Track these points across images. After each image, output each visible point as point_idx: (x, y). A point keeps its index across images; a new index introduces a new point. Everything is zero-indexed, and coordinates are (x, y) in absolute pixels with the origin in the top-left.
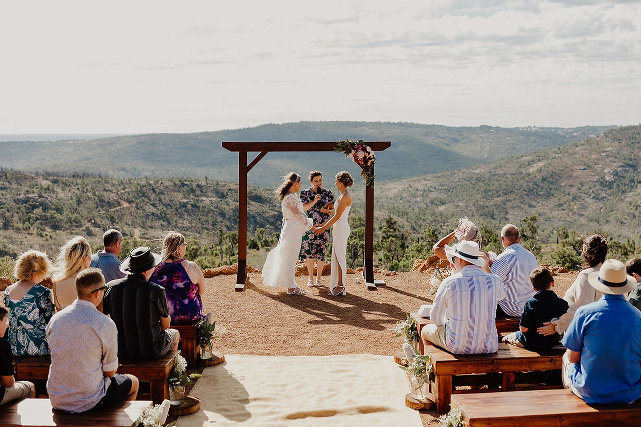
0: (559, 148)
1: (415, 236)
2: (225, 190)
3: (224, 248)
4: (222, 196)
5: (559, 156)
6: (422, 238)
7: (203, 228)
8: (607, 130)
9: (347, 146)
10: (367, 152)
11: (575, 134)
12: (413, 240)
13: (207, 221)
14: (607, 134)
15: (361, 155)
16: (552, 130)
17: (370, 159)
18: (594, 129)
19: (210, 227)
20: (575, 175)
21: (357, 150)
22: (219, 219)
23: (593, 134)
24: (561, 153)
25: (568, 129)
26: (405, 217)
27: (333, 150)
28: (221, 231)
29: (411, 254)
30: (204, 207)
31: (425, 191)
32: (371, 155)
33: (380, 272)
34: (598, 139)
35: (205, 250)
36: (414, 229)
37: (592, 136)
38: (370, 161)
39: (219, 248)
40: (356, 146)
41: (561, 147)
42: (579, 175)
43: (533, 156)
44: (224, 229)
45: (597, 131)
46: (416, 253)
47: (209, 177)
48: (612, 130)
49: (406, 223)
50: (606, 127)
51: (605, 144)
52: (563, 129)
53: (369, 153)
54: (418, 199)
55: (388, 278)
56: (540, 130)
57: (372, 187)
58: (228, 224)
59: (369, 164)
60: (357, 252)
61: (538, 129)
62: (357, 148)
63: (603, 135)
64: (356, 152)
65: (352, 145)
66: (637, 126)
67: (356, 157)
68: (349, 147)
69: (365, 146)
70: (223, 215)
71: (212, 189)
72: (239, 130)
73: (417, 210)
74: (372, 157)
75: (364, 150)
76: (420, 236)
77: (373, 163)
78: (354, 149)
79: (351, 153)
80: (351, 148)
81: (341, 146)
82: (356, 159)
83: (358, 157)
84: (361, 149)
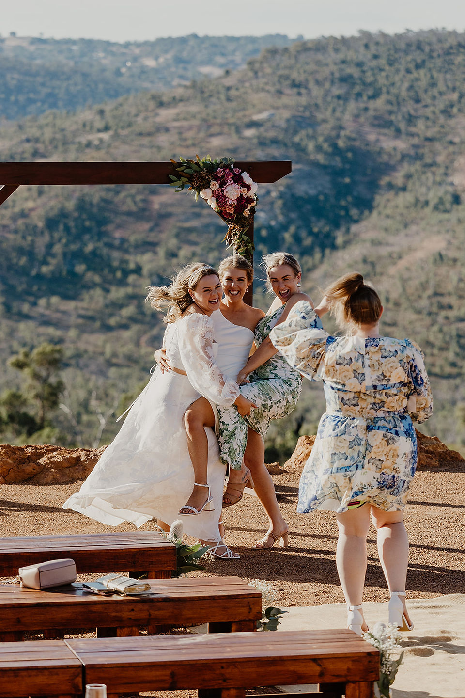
0: (101, 112)
5: (101, 140)
8: (256, 51)
9: (199, 172)
10: (244, 185)
11: (150, 63)
14: (257, 66)
15: (232, 192)
16: (75, 48)
17: (249, 201)
18: (214, 46)
20: (156, 206)
21: (222, 181)
23: (209, 62)
24: (106, 129)
25: (127, 45)
27: (168, 181)
32: (251, 194)
34: (228, 82)
37: (206, 70)
38: (250, 207)
40: (220, 173)
41: (108, 108)
42: (172, 205)
43: (16, 140)
45: (223, 55)
48: (274, 52)
50: (252, 40)
51: (256, 98)
52: (108, 43)
53: (249, 188)
56: (32, 48)
59: (247, 213)
61: (25, 44)
62: (223, 177)
63: (244, 67)
64: (220, 186)
65: (211, 168)
66: (353, 38)
67: (220, 199)
68: (203, 173)
69: (237, 171)
74: (254, 197)
75: (238, 180)
77: (254, 211)
78: (216, 179)
79: (209, 187)
80: (210, 177)
81: (186, 173)
82: (220, 202)
83: (227, 199)
84: (232, 178)
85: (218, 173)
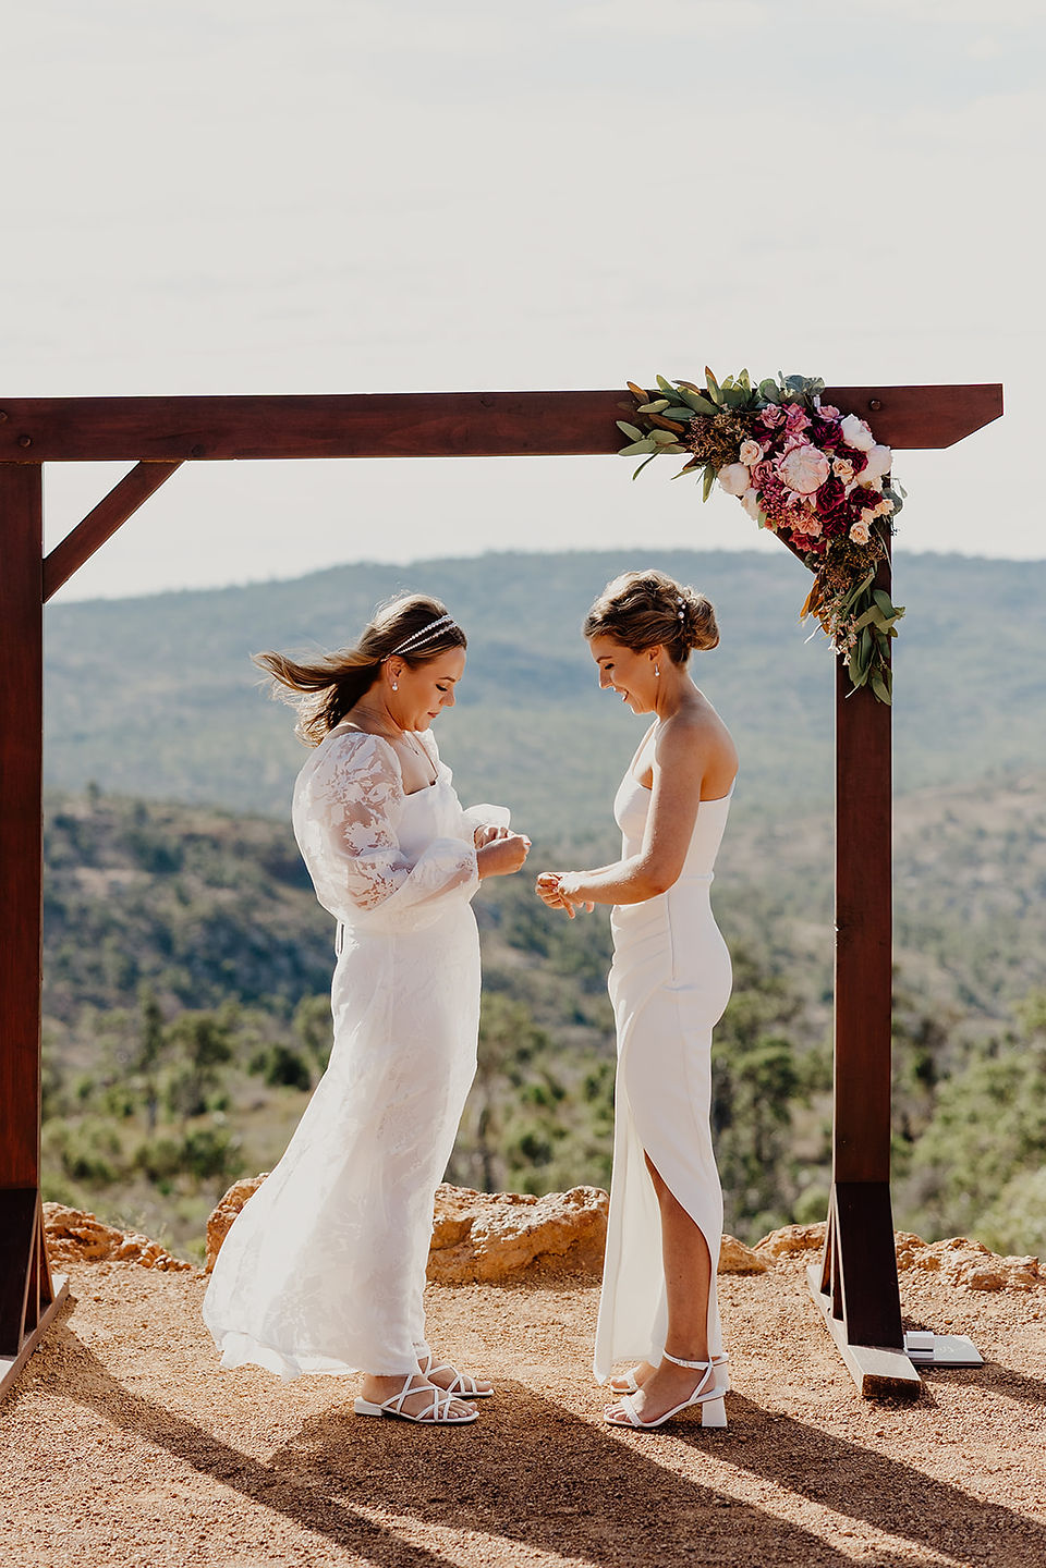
1: (978, 1030)
2: (171, 838)
3: (163, 1080)
4: (162, 862)
6: (1011, 1039)
7: (79, 999)
9: (709, 417)
10: (844, 451)
12: (967, 1047)
13: (95, 970)
15: (805, 469)
17: (866, 497)
19: (111, 993)
21: (775, 441)
22: (148, 960)
26: (932, 947)
27: (618, 444)
28: (153, 1012)
29: (963, 1108)
30: (84, 911)
31: (1011, 837)
33: (934, 1264)
35: (85, 1093)
36: (971, 999)
38: (868, 516)
39: (139, 1081)
40: (770, 414)
44: (168, 1002)
46: (986, 1105)
47: (108, 786)
49: (936, 976)
53: (859, 460)
54: (988, 873)
55: (995, 1306)
57: (879, 690)
58: (185, 979)
59: (860, 533)
60: (731, 1098)
62: (780, 429)
64: (769, 456)
65: (746, 405)
67: (769, 491)
68: (720, 420)
69: (829, 413)
70: (163, 941)
71: (116, 834)
72: (232, 592)
73: (979, 919)
74: (878, 488)
75: (826, 436)
76: (998, 1029)
77: (882, 528)
78: (759, 433)
79: (737, 460)
80: (737, 427)
81: (671, 419)
82: (769, 503)
83: (785, 490)
84: (807, 431)
85: (766, 418)
